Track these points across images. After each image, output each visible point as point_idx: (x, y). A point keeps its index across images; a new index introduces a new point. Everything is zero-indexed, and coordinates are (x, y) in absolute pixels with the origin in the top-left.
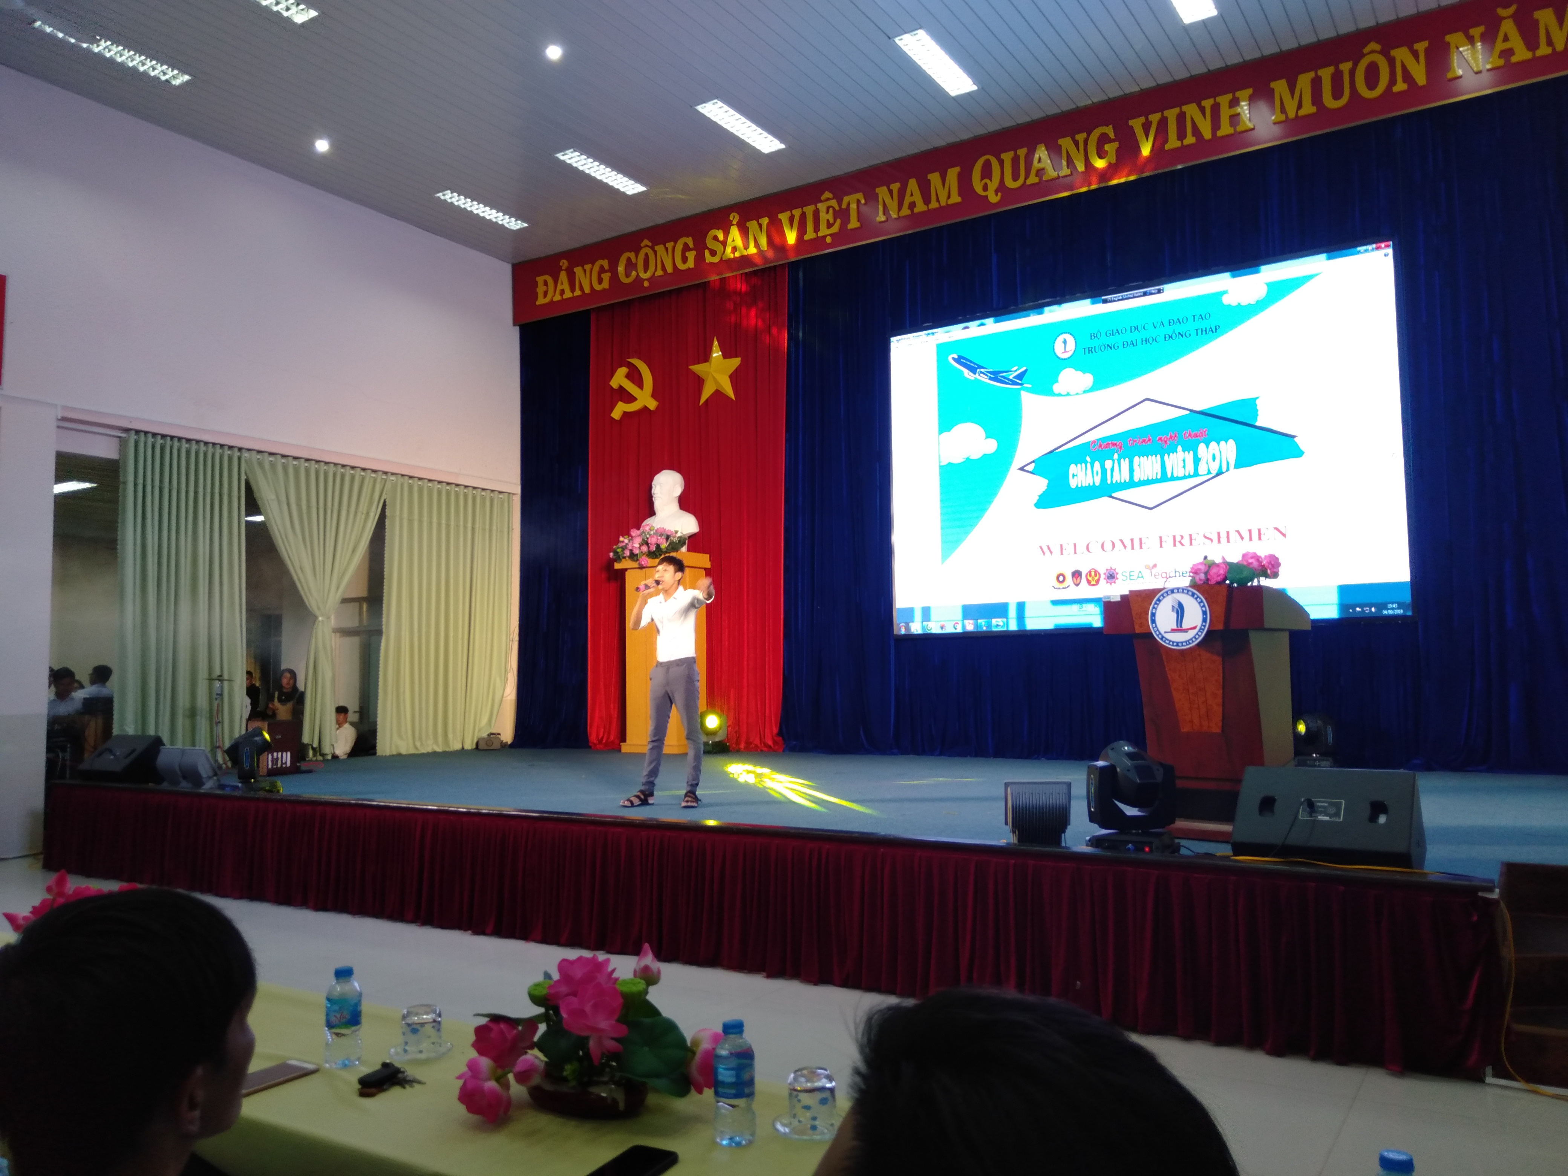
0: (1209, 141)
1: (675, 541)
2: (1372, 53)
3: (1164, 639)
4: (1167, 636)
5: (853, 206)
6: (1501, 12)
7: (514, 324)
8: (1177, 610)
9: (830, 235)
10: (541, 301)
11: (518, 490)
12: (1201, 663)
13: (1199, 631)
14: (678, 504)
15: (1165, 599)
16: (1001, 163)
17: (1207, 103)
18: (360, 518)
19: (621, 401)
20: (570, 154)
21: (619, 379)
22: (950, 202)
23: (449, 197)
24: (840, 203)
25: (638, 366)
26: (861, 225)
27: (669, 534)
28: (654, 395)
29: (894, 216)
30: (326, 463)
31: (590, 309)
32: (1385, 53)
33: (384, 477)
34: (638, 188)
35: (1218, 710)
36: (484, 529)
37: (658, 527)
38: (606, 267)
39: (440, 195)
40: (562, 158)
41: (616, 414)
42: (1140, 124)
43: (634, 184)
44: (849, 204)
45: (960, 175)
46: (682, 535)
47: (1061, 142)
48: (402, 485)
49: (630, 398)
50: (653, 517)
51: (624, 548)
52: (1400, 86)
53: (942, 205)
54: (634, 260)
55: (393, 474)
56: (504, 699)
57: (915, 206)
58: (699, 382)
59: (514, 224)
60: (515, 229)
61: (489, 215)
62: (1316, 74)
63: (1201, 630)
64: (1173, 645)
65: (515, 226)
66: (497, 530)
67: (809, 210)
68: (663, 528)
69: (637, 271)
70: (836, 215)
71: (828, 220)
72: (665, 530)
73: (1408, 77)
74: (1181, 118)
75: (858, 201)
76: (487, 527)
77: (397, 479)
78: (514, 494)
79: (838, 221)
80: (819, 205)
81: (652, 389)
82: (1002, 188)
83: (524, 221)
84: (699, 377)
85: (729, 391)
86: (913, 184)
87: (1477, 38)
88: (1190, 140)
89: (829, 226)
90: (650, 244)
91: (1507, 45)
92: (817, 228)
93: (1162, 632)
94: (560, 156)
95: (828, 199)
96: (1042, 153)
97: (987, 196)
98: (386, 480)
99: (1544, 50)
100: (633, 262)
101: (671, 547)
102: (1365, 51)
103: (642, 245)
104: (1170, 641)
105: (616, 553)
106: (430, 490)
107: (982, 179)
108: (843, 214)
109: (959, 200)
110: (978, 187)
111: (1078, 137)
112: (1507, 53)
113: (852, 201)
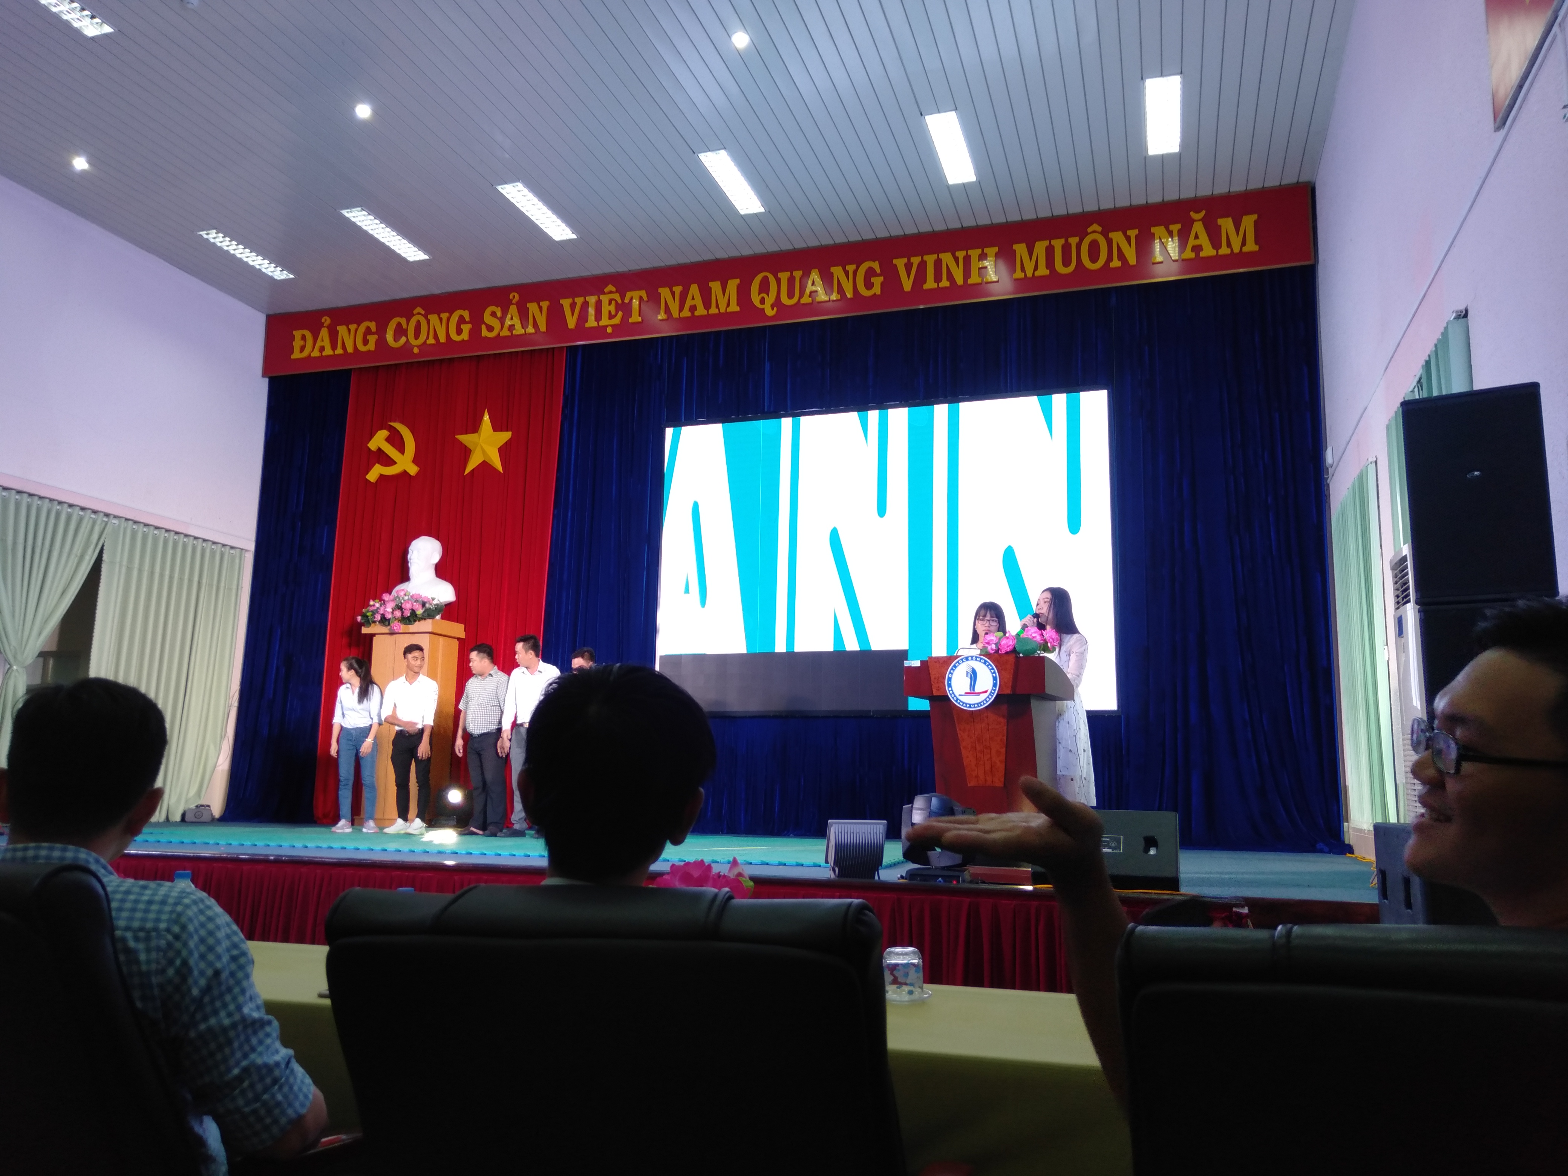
0: (961, 286)
1: (432, 608)
2: (1094, 232)
3: (959, 701)
4: (961, 698)
5: (636, 303)
6: (1194, 215)
7: (264, 375)
8: (971, 675)
9: (611, 326)
10: (296, 355)
11: (251, 546)
12: (988, 724)
13: (990, 695)
14: (434, 572)
15: (960, 665)
16: (778, 281)
17: (961, 254)
18: (73, 560)
19: (379, 463)
20: (357, 212)
21: (379, 441)
22: (729, 310)
23: (215, 237)
24: (623, 297)
25: (399, 430)
26: (642, 320)
27: (426, 600)
28: (415, 461)
29: (675, 314)
30: (41, 498)
31: (351, 369)
32: (1105, 234)
33: (105, 519)
34: (421, 256)
35: (1001, 766)
36: (211, 585)
37: (414, 593)
38: (374, 329)
39: (203, 233)
40: (347, 215)
41: (372, 476)
42: (903, 265)
43: (417, 251)
44: (631, 299)
45: (739, 288)
46: (439, 602)
47: (833, 269)
48: (125, 530)
49: (389, 462)
50: (407, 583)
51: (374, 613)
52: (1116, 263)
53: (721, 311)
54: (404, 326)
55: (115, 517)
56: (216, 768)
57: (696, 309)
58: (466, 452)
59: (279, 274)
60: (279, 279)
61: (253, 261)
62: (1050, 242)
63: (991, 694)
64: (966, 707)
65: (280, 275)
66: (225, 587)
67: (592, 300)
68: (419, 594)
69: (407, 337)
70: (618, 307)
71: (610, 312)
72: (421, 597)
73: (1122, 256)
74: (938, 264)
75: (641, 298)
76: (215, 582)
77: (120, 523)
78: (247, 551)
79: (620, 314)
80: (602, 297)
81: (413, 456)
82: (777, 303)
83: (290, 271)
84: (466, 446)
85: (498, 465)
86: (694, 289)
87: (1175, 233)
88: (945, 283)
89: (611, 317)
90: (423, 312)
91: (1197, 242)
92: (598, 317)
93: (957, 695)
94: (347, 213)
95: (611, 292)
96: (815, 275)
97: (764, 309)
98: (106, 523)
99: (1224, 250)
100: (404, 328)
101: (427, 614)
102: (1090, 230)
103: (415, 312)
104: (964, 703)
105: (365, 616)
106: (155, 539)
107: (759, 294)
108: (625, 308)
109: (737, 309)
110: (756, 299)
111: (848, 267)
112: (1197, 249)
113: (635, 298)
